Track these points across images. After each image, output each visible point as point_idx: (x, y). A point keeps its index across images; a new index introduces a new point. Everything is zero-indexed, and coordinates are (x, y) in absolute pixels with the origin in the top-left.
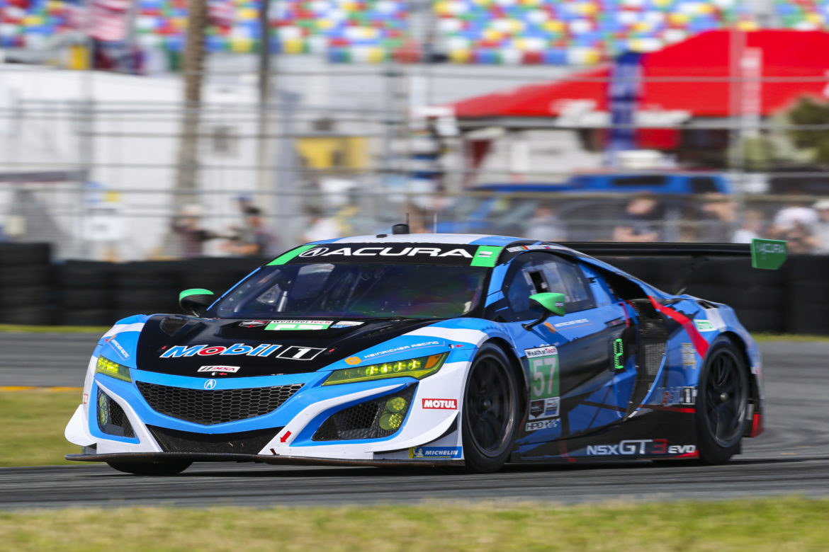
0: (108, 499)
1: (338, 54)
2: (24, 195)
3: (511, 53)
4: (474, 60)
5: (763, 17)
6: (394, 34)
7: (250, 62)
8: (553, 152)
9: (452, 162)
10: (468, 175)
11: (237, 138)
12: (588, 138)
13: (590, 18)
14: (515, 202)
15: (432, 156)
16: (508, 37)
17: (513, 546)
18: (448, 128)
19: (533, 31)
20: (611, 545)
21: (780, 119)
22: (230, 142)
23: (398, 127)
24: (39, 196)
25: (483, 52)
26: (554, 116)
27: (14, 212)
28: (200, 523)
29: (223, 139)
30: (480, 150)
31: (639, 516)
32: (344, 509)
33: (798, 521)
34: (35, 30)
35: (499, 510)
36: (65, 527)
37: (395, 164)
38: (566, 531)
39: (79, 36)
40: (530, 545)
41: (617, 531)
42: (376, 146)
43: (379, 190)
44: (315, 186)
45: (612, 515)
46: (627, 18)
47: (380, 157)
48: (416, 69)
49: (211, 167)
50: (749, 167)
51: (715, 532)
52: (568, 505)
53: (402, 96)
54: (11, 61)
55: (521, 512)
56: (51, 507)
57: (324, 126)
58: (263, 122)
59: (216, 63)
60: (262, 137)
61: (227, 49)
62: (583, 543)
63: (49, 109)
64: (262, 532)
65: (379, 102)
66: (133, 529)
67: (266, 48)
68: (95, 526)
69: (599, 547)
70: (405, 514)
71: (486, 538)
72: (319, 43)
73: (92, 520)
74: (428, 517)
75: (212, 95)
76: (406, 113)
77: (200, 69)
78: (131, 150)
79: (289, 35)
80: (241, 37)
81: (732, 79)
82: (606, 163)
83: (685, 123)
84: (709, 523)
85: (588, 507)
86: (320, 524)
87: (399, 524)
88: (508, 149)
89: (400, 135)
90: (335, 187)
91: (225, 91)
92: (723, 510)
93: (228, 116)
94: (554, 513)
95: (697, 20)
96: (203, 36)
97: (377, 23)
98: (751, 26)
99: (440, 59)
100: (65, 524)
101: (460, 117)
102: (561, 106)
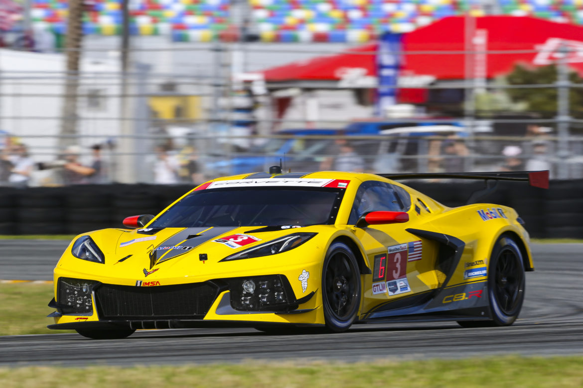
1: (179, 35)
3: (305, 34)
4: (278, 39)
5: (487, 7)
6: (219, 21)
7: (115, 41)
8: (336, 106)
9: (263, 114)
10: (275, 123)
11: (106, 97)
12: (362, 96)
13: (362, 8)
14: (309, 142)
15: (248, 110)
16: (303, 22)
18: (259, 88)
19: (321, 18)
21: (501, 81)
22: (100, 100)
23: (223, 88)
25: (285, 33)
26: (338, 80)
28: (81, 379)
29: (95, 98)
30: (283, 105)
31: (400, 371)
32: (185, 367)
33: (516, 374)
35: (300, 367)
37: (222, 116)
41: (385, 382)
42: (208, 102)
43: (210, 135)
45: (381, 370)
46: (389, 7)
47: (210, 111)
48: (235, 46)
49: (87, 119)
52: (348, 363)
53: (227, 65)
55: (315, 368)
57: (169, 88)
58: (124, 85)
59: (89, 42)
60: (123, 96)
61: (98, 32)
64: (125, 384)
65: (210, 70)
66: (32, 383)
67: (127, 31)
70: (230, 370)
72: (165, 27)
74: (246, 373)
75: (87, 66)
76: (230, 78)
77: (78, 46)
78: (28, 107)
79: (143, 22)
80: (107, 22)
81: (467, 51)
82: (375, 114)
83: (432, 84)
85: (362, 365)
86: (168, 378)
88: (304, 104)
89: (225, 94)
90: (177, 132)
91: (96, 63)
93: (99, 81)
94: (339, 369)
95: (440, 9)
96: (82, 22)
97: (207, 12)
98: (479, 13)
101: (268, 81)
102: (344, 73)
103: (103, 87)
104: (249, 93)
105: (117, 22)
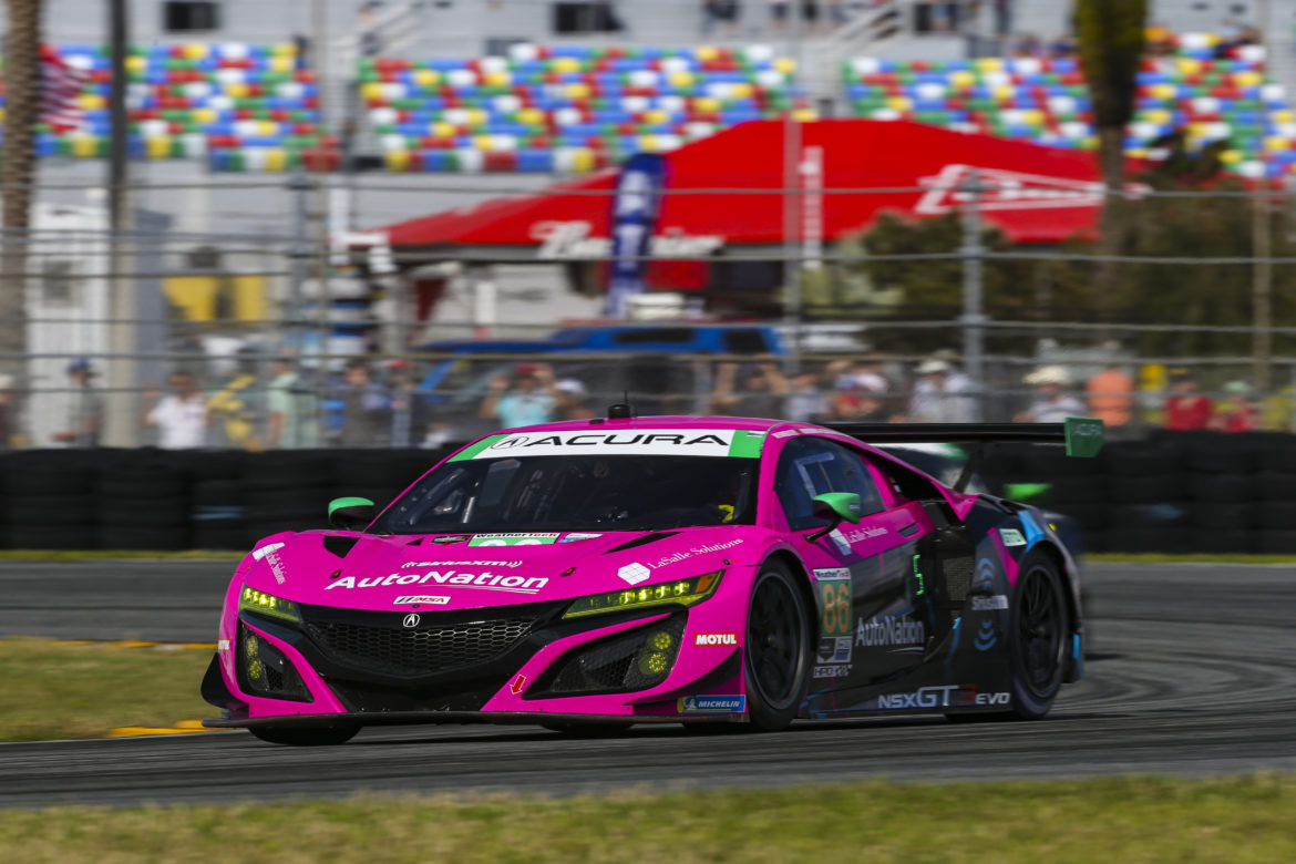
1: (224, 156)
3: (470, 156)
4: (416, 165)
5: (826, 103)
6: (300, 131)
7: (97, 170)
8: (530, 296)
9: (389, 311)
10: (412, 330)
11: (83, 278)
12: (580, 275)
13: (578, 105)
15: (363, 302)
16: (464, 133)
17: (482, 856)
18: (381, 262)
19: (500, 123)
20: (623, 853)
21: (851, 247)
22: (72, 284)
23: (311, 259)
25: (427, 154)
26: (538, 244)
28: (34, 830)
29: (60, 281)
30: (429, 293)
31: (659, 812)
33: (885, 817)
37: (311, 314)
38: (557, 834)
41: (630, 834)
42: (281, 288)
44: (195, 346)
45: (624, 811)
46: (635, 104)
47: (284, 304)
48: (335, 179)
50: (807, 314)
51: (767, 834)
52: (558, 797)
53: (321, 217)
55: (495, 808)
57: (205, 260)
58: (114, 255)
59: (48, 172)
60: (112, 276)
61: (67, 153)
64: (124, 842)
65: (285, 226)
67: (120, 149)
69: (603, 858)
70: (325, 813)
71: (444, 845)
72: (195, 143)
74: (360, 817)
75: (42, 217)
76: (323, 241)
77: (27, 181)
79: (153, 132)
80: (84, 137)
81: (788, 190)
82: (606, 312)
83: (717, 252)
84: (758, 821)
85: (586, 801)
86: (206, 830)
87: (319, 828)
88: (471, 291)
89: (313, 274)
90: (221, 347)
91: (59, 213)
92: (779, 802)
93: (76, 248)
94: (539, 809)
95: (728, 107)
96: (33, 133)
97: (277, 115)
98: (808, 115)
99: (372, 163)
101: (396, 246)
102: (549, 231)
103: (76, 258)
104: (363, 270)
105: (101, 132)
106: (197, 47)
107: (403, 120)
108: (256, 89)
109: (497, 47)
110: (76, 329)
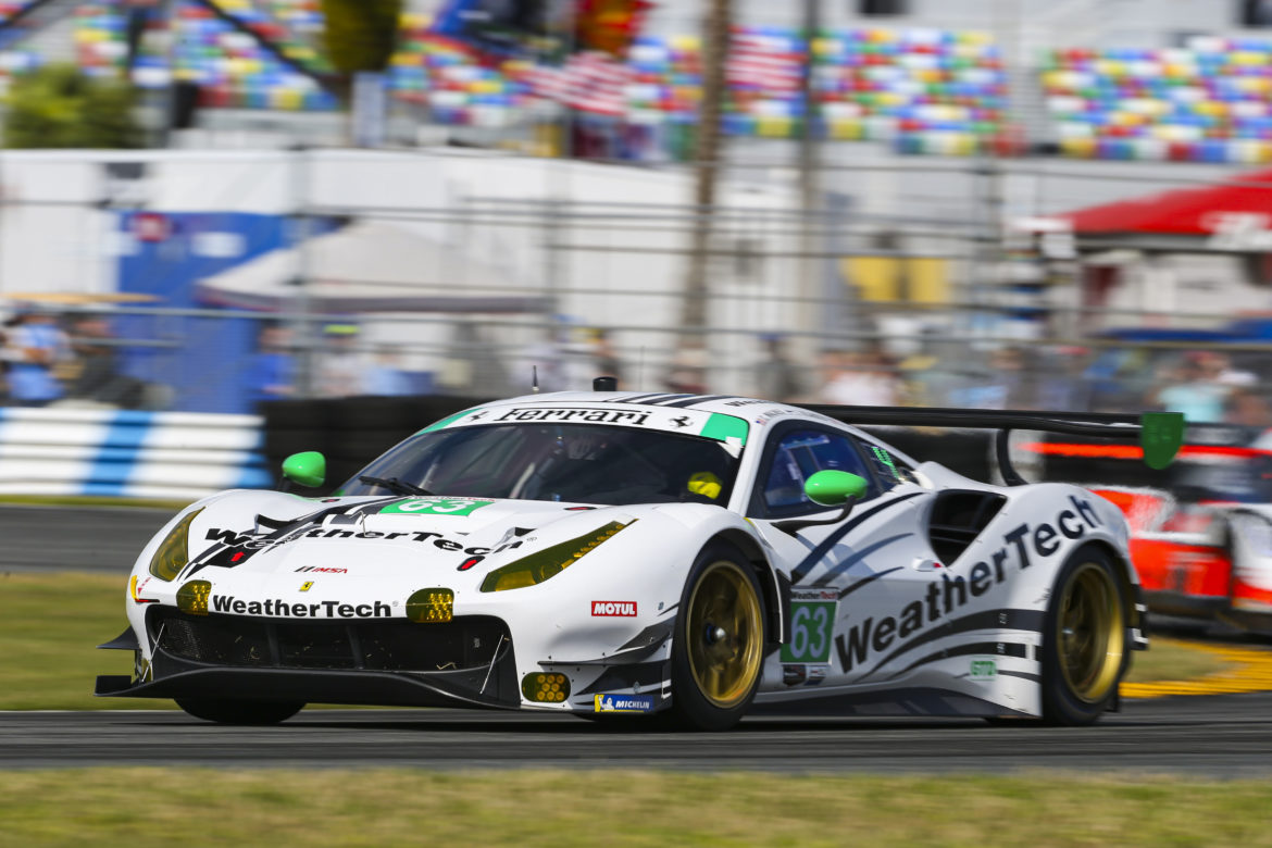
0: (577, 757)
1: (909, 141)
2: (467, 330)
3: (1150, 144)
4: (1101, 153)
6: (991, 116)
7: (785, 150)
8: (1205, 286)
9: (1066, 297)
10: (1086, 314)
11: (761, 256)
12: (1259, 267)
14: (1155, 354)
15: (1035, 288)
16: (1149, 121)
18: (1061, 247)
19: (1183, 115)
22: (752, 261)
23: (990, 245)
24: (484, 331)
25: (1111, 141)
26: (1207, 234)
27: (453, 354)
29: (746, 257)
30: (1104, 280)
32: (910, 778)
34: (489, 101)
35: (1120, 785)
36: (517, 793)
37: (984, 297)
39: (545, 109)
40: (1167, 834)
43: (959, 334)
44: (872, 326)
49: (724, 297)
53: (995, 201)
54: (454, 143)
56: (495, 767)
57: (886, 242)
58: (807, 234)
59: (740, 151)
60: (805, 255)
61: (752, 132)
62: (1237, 834)
63: (505, 210)
65: (964, 209)
66: (615, 801)
67: (808, 131)
68: (561, 795)
72: (882, 125)
73: (555, 787)
75: (734, 196)
76: (998, 225)
77: (712, 158)
78: (624, 271)
79: (839, 114)
80: (772, 113)
90: (899, 328)
91: (753, 191)
93: (754, 226)
96: (719, 112)
97: (963, 98)
99: (1051, 150)
100: (518, 791)
101: (1080, 234)
102: (1217, 221)
103: (754, 237)
105: (794, 113)
106: (885, 31)
107: (1091, 108)
108: (946, 75)
109: (1181, 39)
110: (752, 305)
